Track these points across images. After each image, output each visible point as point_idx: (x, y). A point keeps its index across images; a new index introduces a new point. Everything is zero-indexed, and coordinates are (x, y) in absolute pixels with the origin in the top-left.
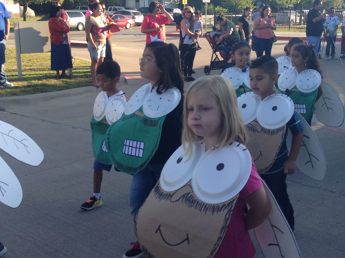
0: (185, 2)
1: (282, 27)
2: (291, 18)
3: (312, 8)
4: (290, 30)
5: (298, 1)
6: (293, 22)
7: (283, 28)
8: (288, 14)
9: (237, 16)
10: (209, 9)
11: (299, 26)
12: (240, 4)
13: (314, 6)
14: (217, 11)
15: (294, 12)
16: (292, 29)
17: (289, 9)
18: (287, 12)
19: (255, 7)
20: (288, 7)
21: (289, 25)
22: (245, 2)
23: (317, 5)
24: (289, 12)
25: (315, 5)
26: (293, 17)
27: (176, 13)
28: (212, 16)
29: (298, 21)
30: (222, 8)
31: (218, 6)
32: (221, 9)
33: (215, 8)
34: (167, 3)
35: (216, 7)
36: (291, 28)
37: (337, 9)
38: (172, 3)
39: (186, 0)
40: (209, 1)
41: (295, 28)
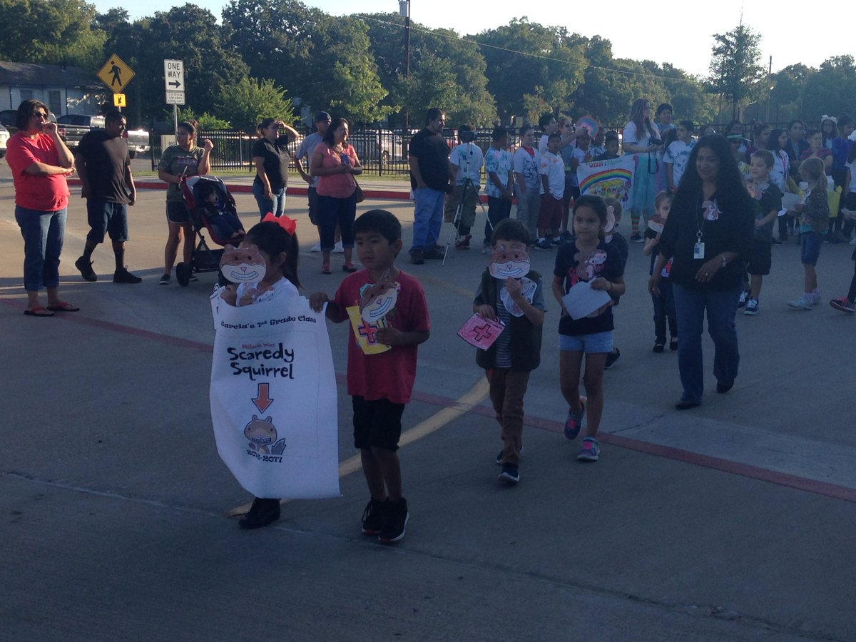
0: (120, 102)
2: (383, 145)
4: (382, 175)
5: (395, 109)
6: (388, 156)
8: (375, 137)
11: (402, 166)
12: (260, 111)
14: (204, 124)
15: (388, 134)
16: (387, 172)
17: (376, 125)
18: (372, 133)
19: (297, 118)
20: (375, 120)
21: (380, 163)
22: (271, 106)
23: (434, 121)
24: (377, 133)
25: (430, 120)
26: (386, 145)
29: (399, 154)
30: (217, 118)
31: (205, 113)
32: (213, 120)
34: (72, 101)
35: (201, 114)
36: (385, 170)
38: (85, 102)
39: (123, 97)
40: (183, 102)
41: (392, 170)
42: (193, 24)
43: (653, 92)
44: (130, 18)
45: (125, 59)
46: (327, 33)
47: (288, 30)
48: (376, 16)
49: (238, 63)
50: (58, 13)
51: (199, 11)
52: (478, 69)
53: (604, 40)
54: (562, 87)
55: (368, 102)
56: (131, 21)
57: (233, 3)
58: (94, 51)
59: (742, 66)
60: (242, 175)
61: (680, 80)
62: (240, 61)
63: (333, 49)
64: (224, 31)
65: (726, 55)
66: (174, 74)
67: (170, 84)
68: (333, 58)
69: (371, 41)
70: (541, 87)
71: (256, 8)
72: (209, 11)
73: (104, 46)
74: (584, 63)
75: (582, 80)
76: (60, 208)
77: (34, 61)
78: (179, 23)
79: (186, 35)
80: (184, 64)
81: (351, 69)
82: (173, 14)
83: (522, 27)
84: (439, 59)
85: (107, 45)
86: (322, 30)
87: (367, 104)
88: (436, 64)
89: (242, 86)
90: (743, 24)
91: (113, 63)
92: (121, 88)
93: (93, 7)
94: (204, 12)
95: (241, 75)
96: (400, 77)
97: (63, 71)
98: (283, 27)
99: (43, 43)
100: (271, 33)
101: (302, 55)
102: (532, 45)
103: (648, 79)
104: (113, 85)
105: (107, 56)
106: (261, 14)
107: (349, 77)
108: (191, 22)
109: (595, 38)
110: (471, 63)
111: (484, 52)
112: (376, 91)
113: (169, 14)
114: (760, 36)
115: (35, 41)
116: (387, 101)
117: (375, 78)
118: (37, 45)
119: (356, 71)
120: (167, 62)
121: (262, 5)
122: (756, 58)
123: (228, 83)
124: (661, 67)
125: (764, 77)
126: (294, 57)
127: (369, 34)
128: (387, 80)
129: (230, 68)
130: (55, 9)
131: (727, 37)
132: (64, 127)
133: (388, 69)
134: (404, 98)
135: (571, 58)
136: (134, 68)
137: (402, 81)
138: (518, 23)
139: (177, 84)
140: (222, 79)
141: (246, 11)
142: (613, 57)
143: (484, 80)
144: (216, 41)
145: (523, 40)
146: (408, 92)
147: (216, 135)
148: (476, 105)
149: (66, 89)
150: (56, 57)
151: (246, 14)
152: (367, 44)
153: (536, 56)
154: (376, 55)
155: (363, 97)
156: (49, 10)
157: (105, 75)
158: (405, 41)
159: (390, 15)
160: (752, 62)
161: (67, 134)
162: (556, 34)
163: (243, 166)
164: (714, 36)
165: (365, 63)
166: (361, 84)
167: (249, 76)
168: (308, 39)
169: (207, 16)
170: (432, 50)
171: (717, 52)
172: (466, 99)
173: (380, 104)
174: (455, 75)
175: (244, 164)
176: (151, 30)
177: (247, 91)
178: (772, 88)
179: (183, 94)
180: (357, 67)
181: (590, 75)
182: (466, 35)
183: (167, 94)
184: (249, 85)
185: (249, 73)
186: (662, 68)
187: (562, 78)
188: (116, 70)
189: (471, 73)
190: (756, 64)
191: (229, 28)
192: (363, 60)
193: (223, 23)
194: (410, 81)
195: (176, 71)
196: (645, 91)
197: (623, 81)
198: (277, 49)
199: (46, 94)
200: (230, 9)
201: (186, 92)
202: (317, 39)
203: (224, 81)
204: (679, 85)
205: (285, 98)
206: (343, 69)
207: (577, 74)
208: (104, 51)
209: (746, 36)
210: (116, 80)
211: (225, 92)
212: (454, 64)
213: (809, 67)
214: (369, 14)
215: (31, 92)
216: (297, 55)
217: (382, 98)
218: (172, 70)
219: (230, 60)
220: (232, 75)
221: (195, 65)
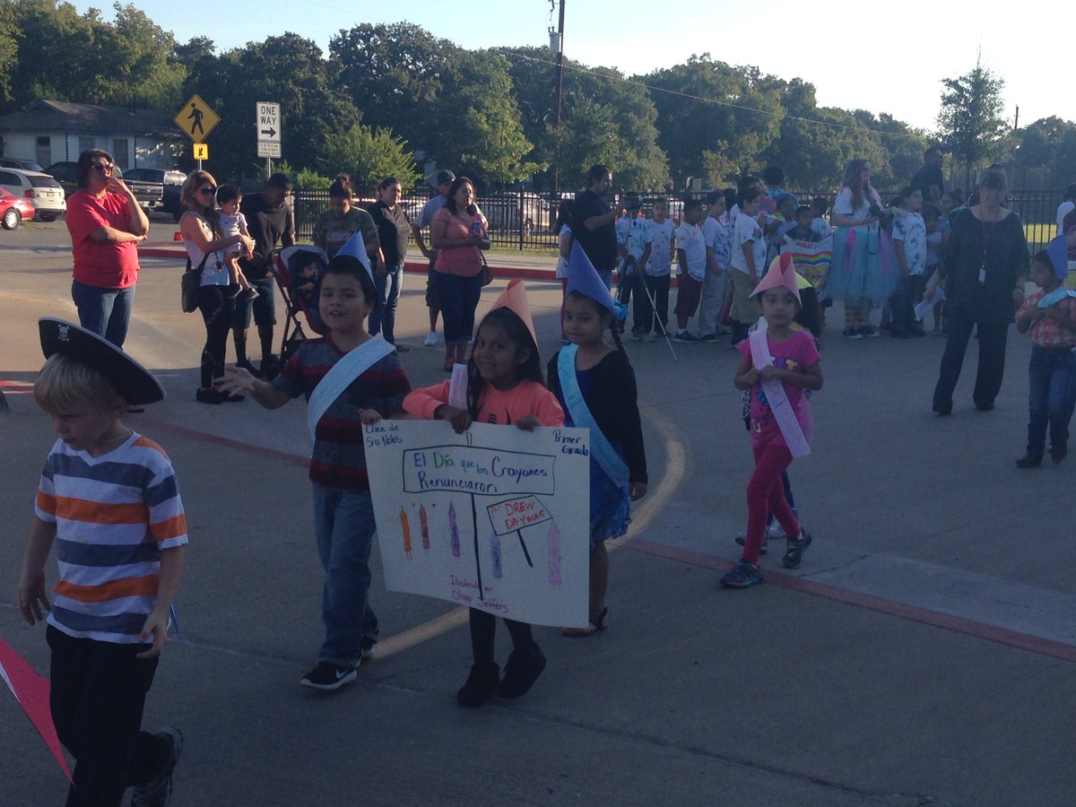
0: (200, 154)
1: (500, 239)
2: (525, 212)
3: (584, 190)
4: (523, 249)
5: (542, 167)
6: (532, 225)
7: (502, 242)
8: (516, 202)
9: (366, 200)
11: (548, 237)
12: (374, 166)
13: (591, 184)
14: (304, 182)
15: (532, 198)
16: (529, 245)
17: (519, 187)
18: (512, 197)
19: (419, 176)
20: (517, 181)
21: (521, 234)
22: (388, 160)
23: (599, 182)
24: (519, 196)
25: (593, 180)
26: (530, 211)
27: (172, 185)
29: (545, 223)
30: (320, 176)
31: (305, 168)
32: (315, 177)
33: (295, 175)
34: (142, 151)
35: (301, 171)
36: (527, 243)
37: (653, 193)
38: (159, 151)
39: (205, 147)
40: (278, 154)
41: (536, 243)
42: (293, 58)
43: (866, 150)
44: (216, 49)
45: (209, 101)
46: (459, 70)
47: (410, 67)
48: (521, 51)
49: (348, 107)
50: (127, 43)
51: (301, 42)
52: (647, 118)
53: (806, 84)
54: (752, 142)
55: (508, 158)
56: (217, 54)
57: (343, 32)
58: (171, 90)
59: (980, 119)
61: (901, 135)
62: (350, 104)
63: (466, 91)
64: (330, 66)
65: (959, 105)
66: (268, 120)
67: (263, 132)
68: (466, 102)
69: (514, 81)
70: (726, 142)
71: (372, 39)
72: (314, 42)
73: (183, 84)
74: (780, 113)
75: (777, 134)
76: (128, 285)
77: (97, 102)
78: (277, 56)
79: (284, 72)
80: (281, 108)
81: (488, 116)
82: (269, 45)
83: (703, 66)
84: (597, 106)
85: (187, 82)
86: (452, 67)
87: (506, 161)
88: (594, 112)
89: (352, 137)
90: (981, 66)
91: (193, 105)
92: (202, 136)
93: (170, 36)
94: (307, 43)
95: (351, 123)
96: (549, 127)
97: (132, 114)
98: (404, 63)
99: (108, 79)
100: (389, 71)
101: (427, 97)
102: (715, 89)
103: (861, 133)
104: (193, 132)
105: (187, 96)
106: (377, 46)
107: (486, 126)
108: (291, 55)
109: (795, 81)
110: (639, 110)
111: (655, 96)
112: (518, 143)
113: (264, 46)
114: (1002, 82)
115: (98, 77)
116: (531, 157)
117: (517, 128)
118: (101, 82)
119: (494, 120)
120: (260, 105)
121: (379, 35)
122: (996, 109)
123: (335, 131)
124: (877, 118)
125: (1006, 133)
126: (416, 100)
127: (511, 72)
128: (532, 129)
129: (337, 113)
130: (124, 37)
131: (960, 83)
132: (131, 184)
133: (535, 117)
134: (553, 153)
135: (764, 106)
136: (220, 112)
137: (551, 132)
138: (698, 61)
139: (272, 132)
140: (327, 127)
141: (359, 43)
142: (817, 106)
143: (653, 133)
144: (321, 79)
145: (704, 82)
146: (558, 147)
147: (319, 196)
148: (644, 163)
149: (136, 137)
150: (124, 97)
151: (359, 47)
152: (509, 85)
153: (720, 103)
154: (520, 100)
155: (502, 151)
156: (117, 38)
157: (184, 120)
158: (556, 83)
159: (538, 50)
160: (992, 114)
162: (746, 75)
164: (944, 81)
165: (506, 109)
166: (499, 136)
167: (361, 124)
168: (436, 78)
169: (311, 48)
170: (589, 94)
171: (947, 101)
172: (631, 155)
173: (524, 160)
174: (617, 126)
176: (242, 65)
177: (358, 143)
178: (1018, 147)
179: (279, 145)
180: (496, 114)
181: (787, 128)
182: (632, 76)
183: (259, 144)
184: (361, 135)
185: (360, 119)
186: (879, 120)
187: (752, 131)
188: (197, 114)
189: (638, 122)
190: (997, 116)
191: (338, 63)
192: (503, 105)
193: (331, 57)
194: (561, 132)
195: (271, 116)
196: (857, 149)
197: (829, 135)
198: (396, 90)
199: (111, 141)
200: (339, 40)
201: (282, 142)
202: (446, 78)
203: (330, 129)
204: (900, 141)
205: (405, 151)
206: (478, 116)
207: (771, 126)
208: (183, 90)
209: (984, 82)
210: (197, 127)
211: (330, 142)
212: (616, 112)
213: (1065, 121)
214: (512, 47)
215: (91, 139)
216: (421, 98)
217: (525, 153)
218: (267, 116)
219: (338, 103)
220: (340, 122)
221: (295, 108)
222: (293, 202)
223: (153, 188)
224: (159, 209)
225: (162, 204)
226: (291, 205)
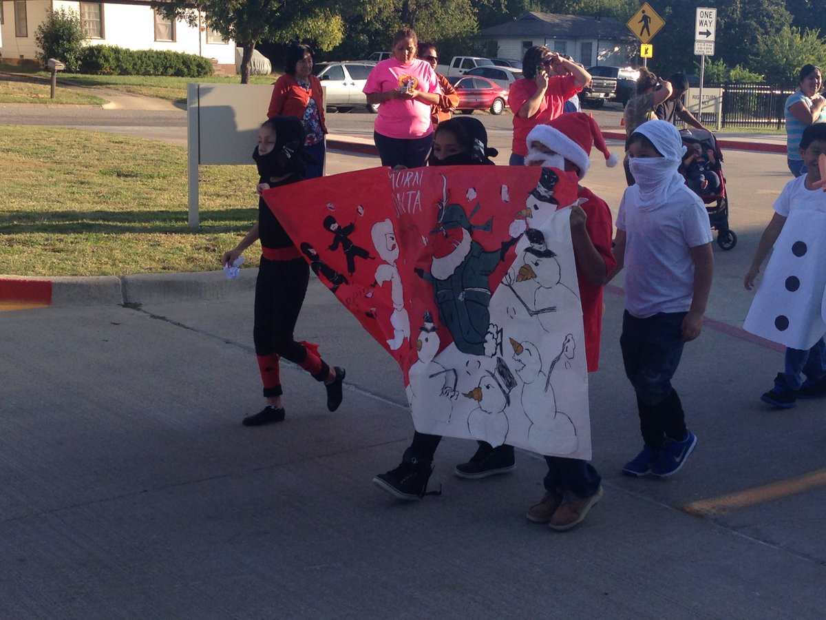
0: (646, 53)
10: (714, 73)
14: (735, 77)
22: (813, 58)
27: (624, 80)
28: (718, 92)
30: (750, 72)
31: (738, 65)
32: (746, 73)
33: (728, 71)
35: (734, 67)
38: (617, 52)
39: (650, 47)
40: (711, 52)
45: (659, 10)
49: (780, 11)
60: (770, 132)
62: (783, 9)
66: (706, 22)
67: (701, 33)
77: (571, 12)
80: (718, 12)
89: (781, 37)
91: (643, 12)
92: (649, 38)
95: (782, 25)
97: (598, 22)
104: (641, 35)
105: (640, 4)
120: (699, 10)
123: (767, 33)
129: (769, 17)
136: (665, 18)
139: (708, 34)
140: (760, 29)
147: (747, 89)
149: (599, 40)
150: (592, 8)
157: (635, 25)
161: (593, 86)
163: (771, 123)
167: (791, 26)
175: (772, 121)
179: (713, 45)
183: (696, 44)
184: (790, 36)
185: (791, 22)
188: (646, 19)
195: (708, 19)
199: (579, 45)
201: (716, 42)
203: (763, 31)
210: (645, 29)
211: (762, 42)
215: (564, 43)
218: (704, 19)
219: (772, 8)
220: (772, 25)
221: (733, 14)
222: (721, 95)
223: (608, 82)
224: (612, 99)
225: (615, 96)
226: (720, 97)
